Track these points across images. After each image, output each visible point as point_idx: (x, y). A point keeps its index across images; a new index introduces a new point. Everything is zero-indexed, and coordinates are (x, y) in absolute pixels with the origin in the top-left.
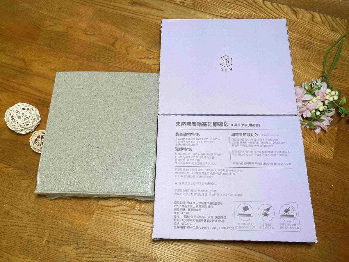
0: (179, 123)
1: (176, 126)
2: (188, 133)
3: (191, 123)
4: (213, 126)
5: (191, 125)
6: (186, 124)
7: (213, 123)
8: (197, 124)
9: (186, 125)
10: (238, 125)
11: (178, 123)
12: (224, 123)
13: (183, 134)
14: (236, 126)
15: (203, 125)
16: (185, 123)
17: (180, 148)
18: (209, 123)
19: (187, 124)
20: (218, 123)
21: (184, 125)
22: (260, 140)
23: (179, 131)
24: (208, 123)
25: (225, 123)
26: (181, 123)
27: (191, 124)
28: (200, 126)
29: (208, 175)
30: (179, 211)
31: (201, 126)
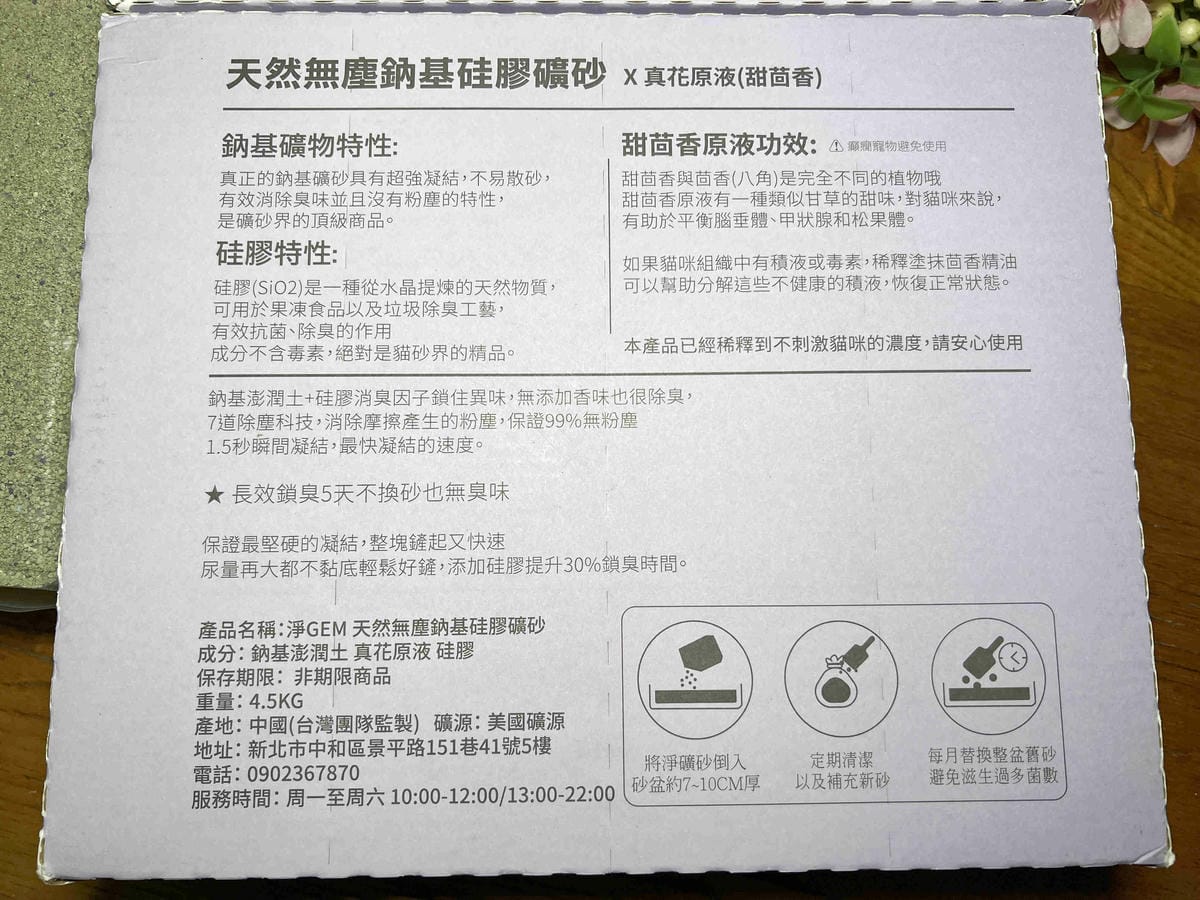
0: (250, 66)
1: (230, 86)
2: (313, 139)
3: (341, 67)
4: (493, 81)
5: (339, 83)
6: (303, 72)
7: (494, 66)
8: (379, 70)
9: (302, 82)
10: (672, 78)
11: (245, 62)
12: (571, 67)
13: (277, 142)
14: (661, 82)
15: (426, 76)
16: (292, 66)
17: (251, 245)
18: (470, 66)
19: (311, 71)
20: (533, 66)
21: (291, 78)
22: (817, 180)
23: (249, 127)
24: (464, 61)
25: (583, 66)
26: (262, 66)
27: (340, 74)
28: (405, 82)
29: (444, 433)
30: (235, 689)
31: (411, 86)
